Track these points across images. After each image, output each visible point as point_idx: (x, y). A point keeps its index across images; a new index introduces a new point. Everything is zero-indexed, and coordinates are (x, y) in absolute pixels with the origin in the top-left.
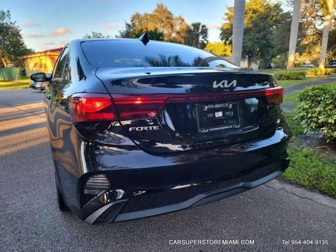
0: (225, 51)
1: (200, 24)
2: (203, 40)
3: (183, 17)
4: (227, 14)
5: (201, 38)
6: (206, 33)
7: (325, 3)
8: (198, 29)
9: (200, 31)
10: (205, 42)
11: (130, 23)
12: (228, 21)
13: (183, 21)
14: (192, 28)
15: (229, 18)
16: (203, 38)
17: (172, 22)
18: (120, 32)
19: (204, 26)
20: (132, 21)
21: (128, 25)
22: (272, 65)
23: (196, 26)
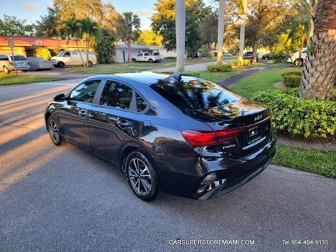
0: (154, 39)
1: (131, 14)
2: (136, 29)
3: (113, 5)
4: (156, 5)
5: (134, 28)
6: (139, 23)
7: (241, 3)
8: (130, 18)
9: (132, 21)
10: (139, 32)
11: (53, 8)
12: (157, 12)
13: (113, 8)
14: (124, 17)
15: (159, 10)
16: (136, 27)
17: (101, 8)
18: (41, 17)
19: (135, 16)
20: (55, 5)
21: (51, 10)
22: (199, 54)
23: (128, 15)
